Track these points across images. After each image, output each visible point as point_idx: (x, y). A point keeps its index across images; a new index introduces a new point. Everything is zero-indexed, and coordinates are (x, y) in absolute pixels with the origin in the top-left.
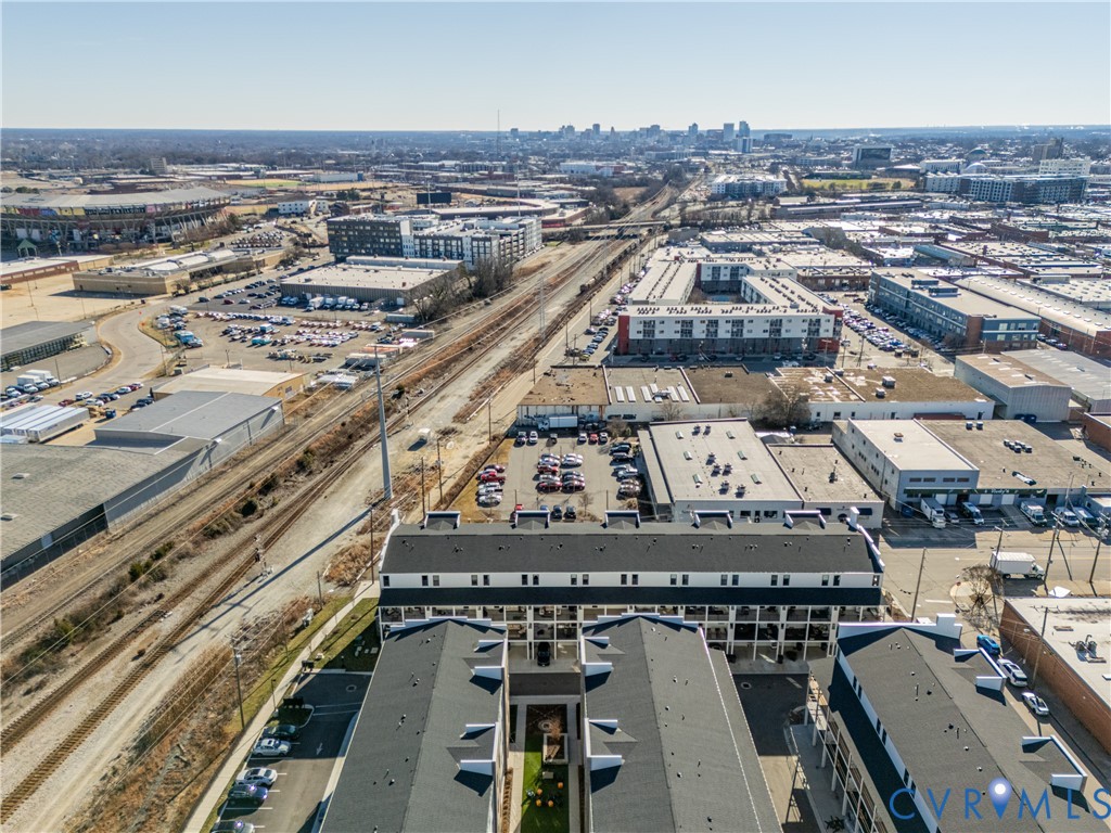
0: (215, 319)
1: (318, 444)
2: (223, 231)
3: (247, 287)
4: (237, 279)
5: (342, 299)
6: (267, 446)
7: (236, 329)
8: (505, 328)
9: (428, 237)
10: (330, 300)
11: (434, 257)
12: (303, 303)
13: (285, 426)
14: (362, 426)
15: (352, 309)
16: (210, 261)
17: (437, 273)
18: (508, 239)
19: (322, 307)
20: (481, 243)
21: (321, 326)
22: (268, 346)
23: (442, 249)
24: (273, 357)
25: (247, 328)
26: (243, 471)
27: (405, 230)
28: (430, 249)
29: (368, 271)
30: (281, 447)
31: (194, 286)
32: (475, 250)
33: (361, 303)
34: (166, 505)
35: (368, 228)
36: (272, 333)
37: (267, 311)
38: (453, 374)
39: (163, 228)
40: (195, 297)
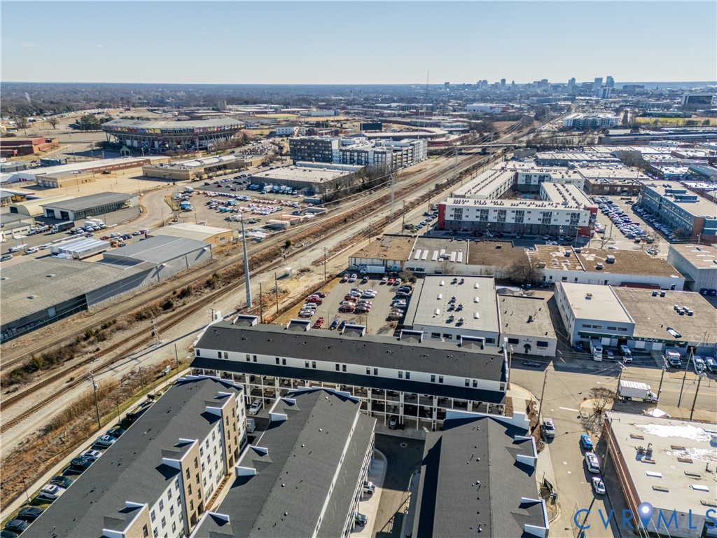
0: (207, 196)
1: (225, 271)
2: (238, 145)
3: (235, 178)
4: (232, 173)
5: (283, 187)
6: (196, 271)
7: (215, 202)
8: (374, 210)
9: (348, 151)
10: (276, 187)
11: (351, 163)
12: (260, 189)
13: (212, 259)
14: (256, 263)
15: (288, 194)
16: (220, 162)
17: (347, 173)
18: (399, 153)
19: (271, 192)
20: (380, 155)
21: (264, 203)
22: (228, 213)
23: (356, 158)
24: (228, 219)
25: (221, 201)
26: (176, 283)
27: (335, 145)
28: (348, 157)
29: (305, 170)
30: (204, 272)
31: (205, 176)
32: (376, 159)
33: (293, 190)
34: (125, 299)
35: (313, 144)
36: (234, 205)
37: (239, 192)
38: (328, 235)
39: (203, 141)
40: (202, 183)
